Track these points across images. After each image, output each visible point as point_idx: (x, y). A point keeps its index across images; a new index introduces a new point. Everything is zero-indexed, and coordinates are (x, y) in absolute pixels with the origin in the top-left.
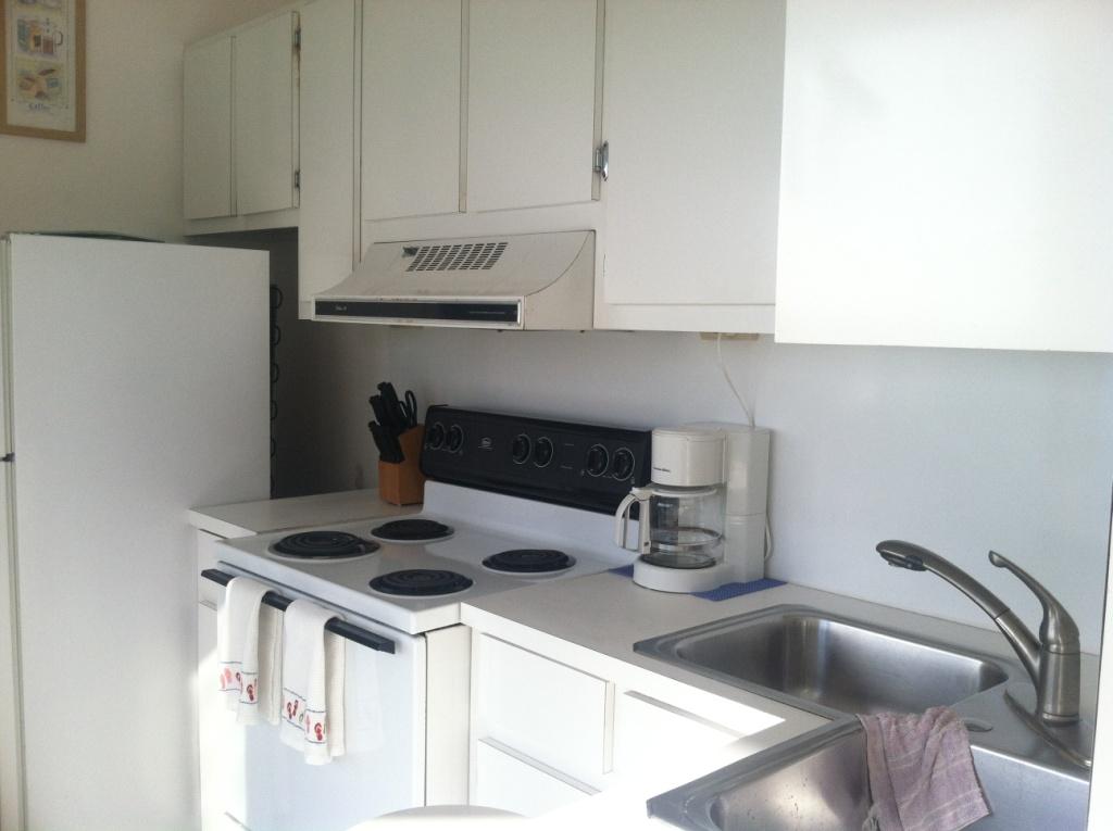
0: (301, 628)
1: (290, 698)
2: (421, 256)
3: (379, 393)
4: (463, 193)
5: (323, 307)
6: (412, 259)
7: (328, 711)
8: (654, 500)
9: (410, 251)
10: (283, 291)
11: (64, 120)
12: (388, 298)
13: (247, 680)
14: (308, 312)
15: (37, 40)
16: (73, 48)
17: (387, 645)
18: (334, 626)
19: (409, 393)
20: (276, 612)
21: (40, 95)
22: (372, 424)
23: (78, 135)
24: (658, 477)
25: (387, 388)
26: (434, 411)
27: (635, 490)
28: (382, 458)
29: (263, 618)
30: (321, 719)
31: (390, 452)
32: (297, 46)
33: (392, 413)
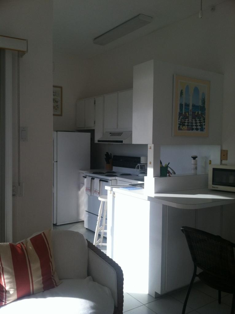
0: (96, 181)
1: (95, 190)
2: (112, 134)
3: (106, 153)
4: (117, 125)
5: (99, 141)
6: (111, 134)
7: (100, 191)
8: (141, 165)
9: (110, 133)
10: (92, 138)
11: (60, 113)
12: (107, 140)
13: (89, 189)
14: (96, 141)
15: (56, 101)
16: (60, 102)
17: (107, 182)
18: (100, 180)
19: (111, 154)
20: (93, 180)
21: (56, 109)
22: (105, 158)
23: (61, 115)
24: (141, 162)
25: (107, 153)
26: (114, 156)
27: (138, 164)
28: (107, 163)
29: (91, 181)
30: (99, 191)
31: (108, 162)
32: (95, 103)
33: (108, 156)
